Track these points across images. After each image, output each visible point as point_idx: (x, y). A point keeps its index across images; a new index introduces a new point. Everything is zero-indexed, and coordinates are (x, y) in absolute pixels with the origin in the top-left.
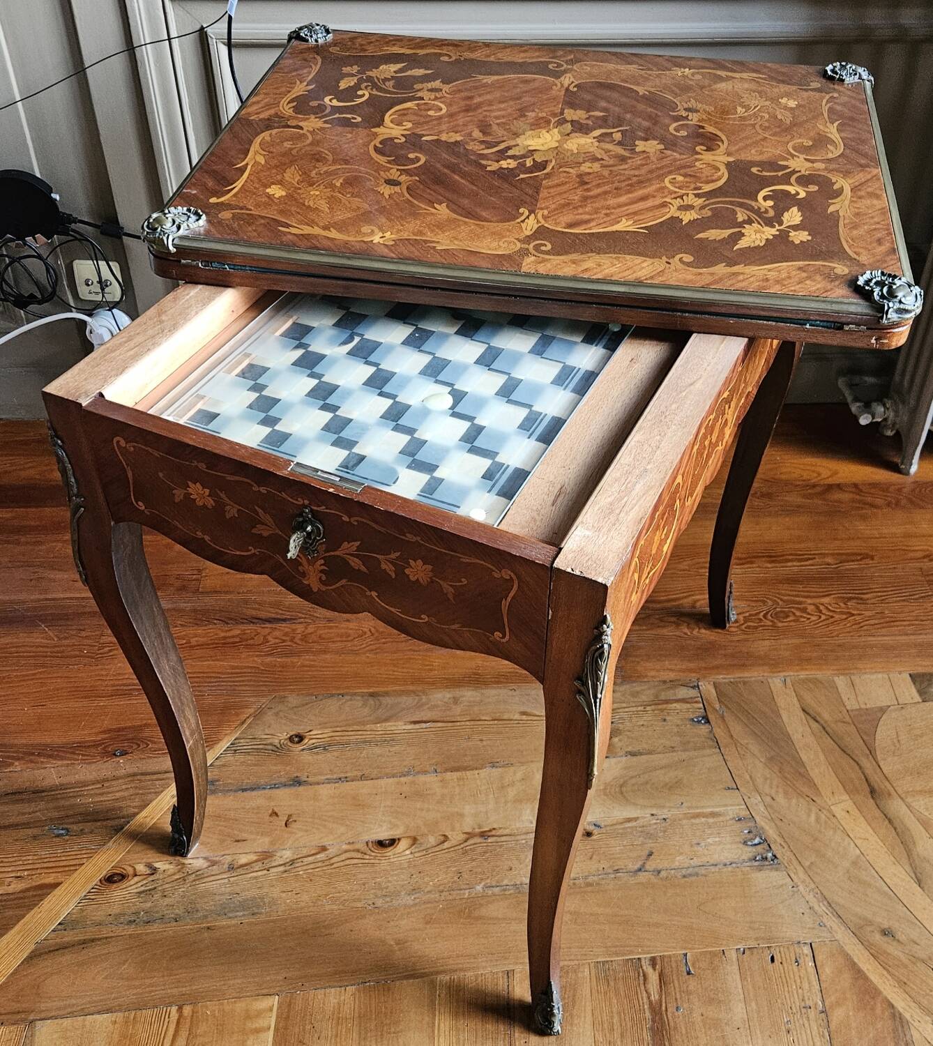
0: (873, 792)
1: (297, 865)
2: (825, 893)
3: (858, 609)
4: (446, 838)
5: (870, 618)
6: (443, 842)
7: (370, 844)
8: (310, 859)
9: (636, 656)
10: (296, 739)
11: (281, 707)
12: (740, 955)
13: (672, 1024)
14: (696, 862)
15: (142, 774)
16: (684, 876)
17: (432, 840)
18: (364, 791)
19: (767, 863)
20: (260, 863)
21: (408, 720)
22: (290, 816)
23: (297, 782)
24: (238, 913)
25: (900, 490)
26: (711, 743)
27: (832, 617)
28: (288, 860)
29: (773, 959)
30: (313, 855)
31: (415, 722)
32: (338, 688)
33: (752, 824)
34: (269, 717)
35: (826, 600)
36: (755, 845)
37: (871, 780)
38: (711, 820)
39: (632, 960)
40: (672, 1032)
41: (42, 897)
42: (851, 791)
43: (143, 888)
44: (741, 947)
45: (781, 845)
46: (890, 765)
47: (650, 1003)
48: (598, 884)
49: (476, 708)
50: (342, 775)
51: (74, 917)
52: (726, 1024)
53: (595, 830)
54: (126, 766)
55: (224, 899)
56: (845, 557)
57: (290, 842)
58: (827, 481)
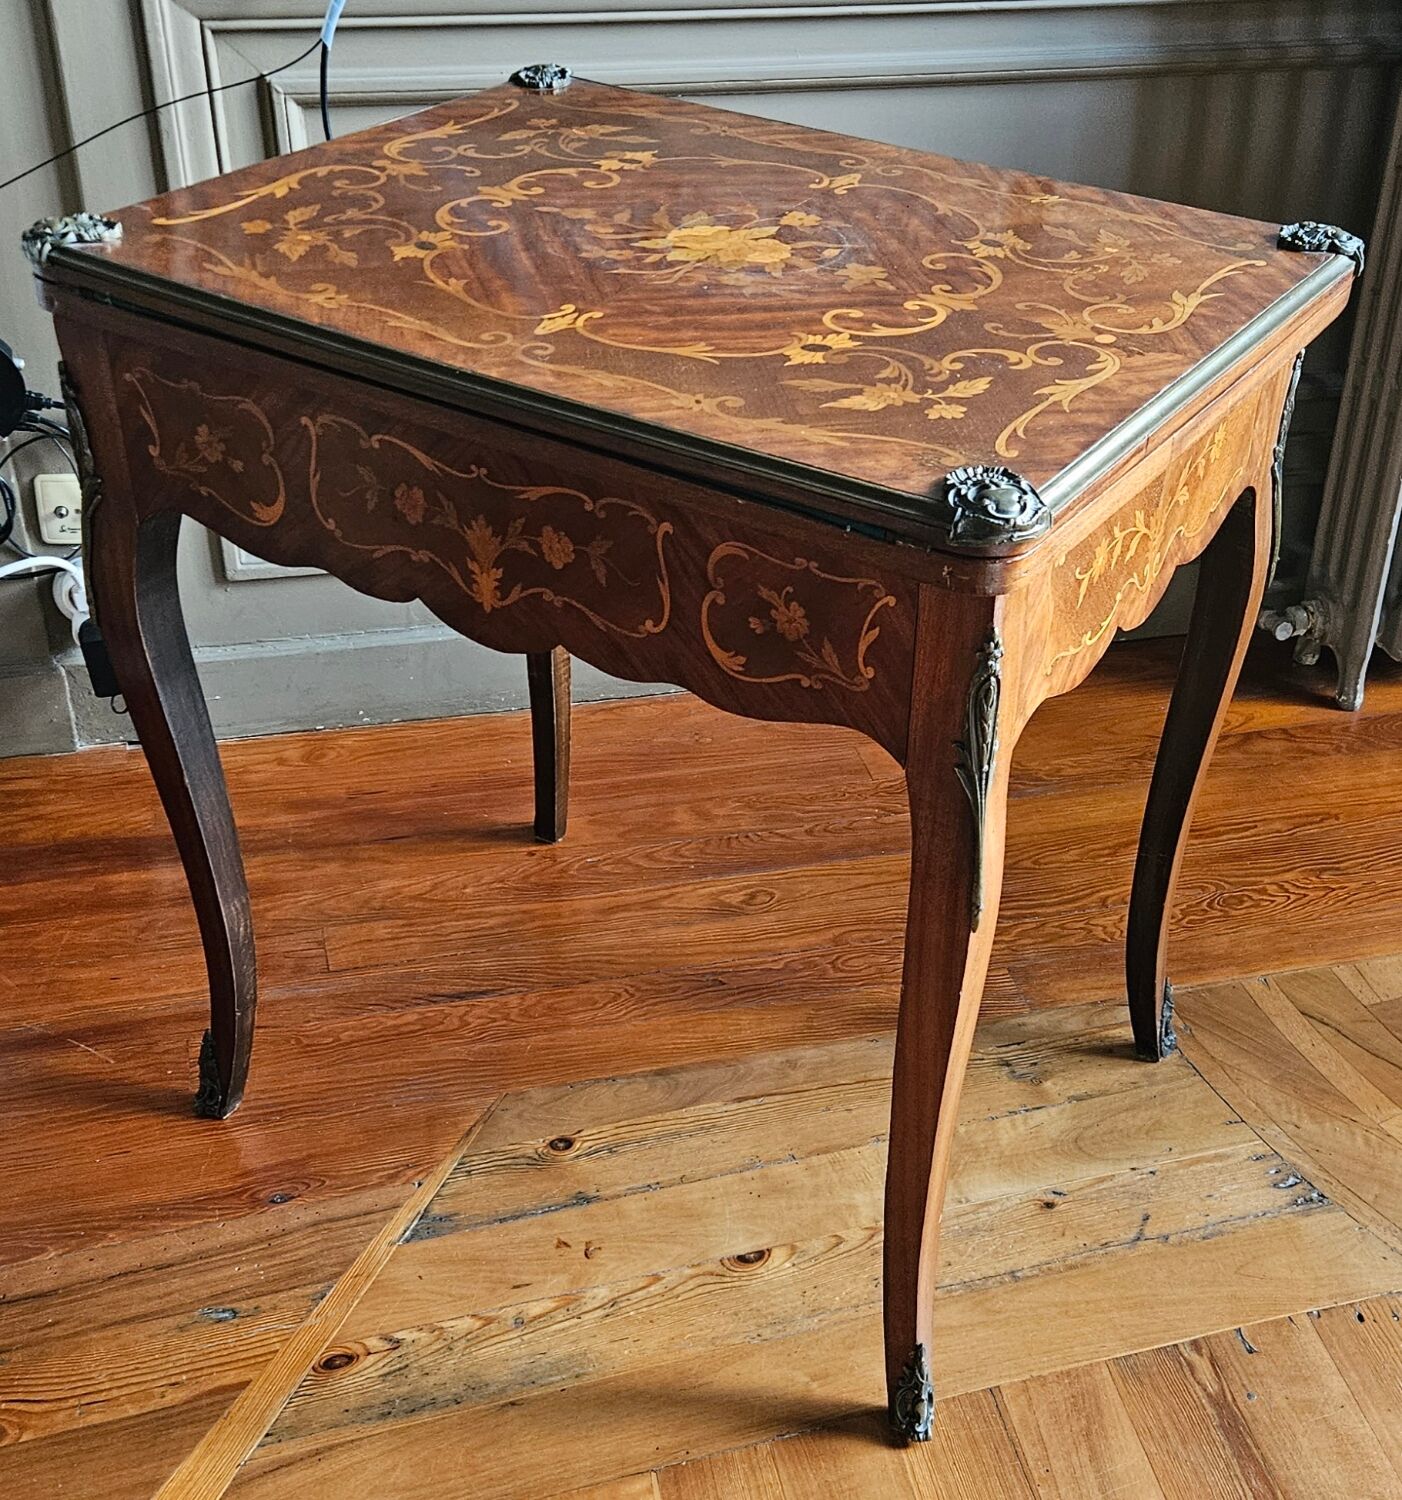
1: (621, 1305)
3: (1337, 882)
4: (840, 1241)
5: (1359, 891)
6: (837, 1245)
7: (726, 1262)
8: (643, 1293)
9: (1041, 978)
10: (561, 1145)
11: (521, 1106)
12: (1316, 1320)
13: (1247, 1416)
14: (1213, 1218)
15: (330, 1221)
16: (1204, 1237)
17: (818, 1246)
18: (696, 1196)
19: (1314, 1206)
20: (564, 1311)
21: (728, 1097)
22: (588, 1244)
23: (583, 1199)
24: (553, 1379)
25: (1346, 729)
26: (1187, 1071)
27: (1305, 896)
28: (606, 1300)
29: (1361, 1318)
30: (644, 1288)
31: (739, 1100)
32: (603, 1071)
33: (1277, 1161)
34: (507, 1121)
35: (1288, 876)
36: (1291, 1186)
38: (1218, 1165)
39: (1165, 1348)
40: (1252, 1426)
41: (226, 1403)
43: (386, 1370)
44: (1315, 1310)
45: (1326, 1181)
47: (1209, 1395)
48: (1084, 1265)
49: (827, 1071)
50: (651, 1181)
51: (288, 1423)
52: (1323, 1404)
53: (1057, 1199)
54: (297, 1214)
55: (523, 1364)
56: (1297, 820)
57: (601, 1277)
58: (1240, 730)
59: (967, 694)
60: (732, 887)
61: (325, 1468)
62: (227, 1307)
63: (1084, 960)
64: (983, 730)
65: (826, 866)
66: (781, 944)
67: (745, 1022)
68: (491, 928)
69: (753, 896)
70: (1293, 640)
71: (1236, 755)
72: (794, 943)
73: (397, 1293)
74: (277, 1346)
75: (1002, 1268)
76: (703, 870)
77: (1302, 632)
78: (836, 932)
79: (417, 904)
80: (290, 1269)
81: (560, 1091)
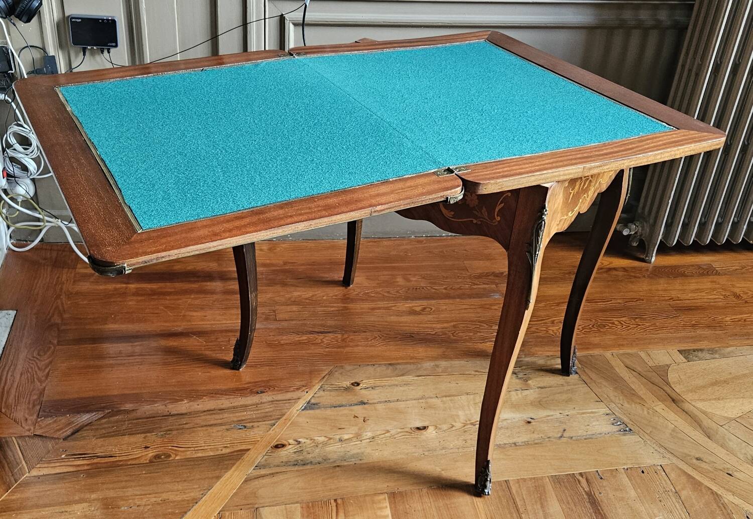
0: (673, 400)
1: (375, 439)
2: (662, 444)
3: (642, 323)
4: (453, 426)
5: (650, 326)
7: (413, 429)
8: (383, 436)
9: (529, 345)
10: (356, 384)
11: (342, 370)
12: (626, 471)
13: (599, 500)
14: (589, 433)
15: (277, 401)
16: (585, 439)
17: (445, 427)
18: (403, 406)
19: (627, 433)
20: (356, 438)
21: (414, 375)
22: (364, 418)
23: (363, 403)
24: (352, 460)
25: (648, 270)
26: (581, 382)
27: (629, 326)
28: (371, 437)
30: (383, 434)
31: (417, 376)
32: (370, 362)
33: (614, 416)
34: (337, 375)
35: (624, 319)
36: (619, 425)
37: (671, 395)
38: (592, 415)
39: (570, 474)
40: (601, 503)
41: (242, 455)
42: (663, 401)
43: (296, 450)
44: (626, 468)
45: (632, 424)
46: (678, 388)
47: (585, 491)
48: (541, 443)
49: (449, 370)
50: (387, 400)
51: (263, 463)
52: (628, 499)
53: (532, 421)
54: (266, 397)
55: (342, 454)
56: (627, 300)
57: (369, 429)
58: (608, 266)
59: (533, 227)
60: (417, 305)
61: (275, 479)
62: (243, 425)
63: (545, 341)
64: (538, 239)
65: (451, 301)
66: (434, 325)
67: (421, 351)
68: (332, 311)
69: (425, 309)
70: (629, 236)
71: (605, 275)
72: (439, 326)
73: (299, 426)
74: (259, 439)
75: (511, 441)
76: (407, 299)
77: (633, 233)
78: (455, 323)
79: (307, 301)
80: (263, 415)
81: (355, 367)
